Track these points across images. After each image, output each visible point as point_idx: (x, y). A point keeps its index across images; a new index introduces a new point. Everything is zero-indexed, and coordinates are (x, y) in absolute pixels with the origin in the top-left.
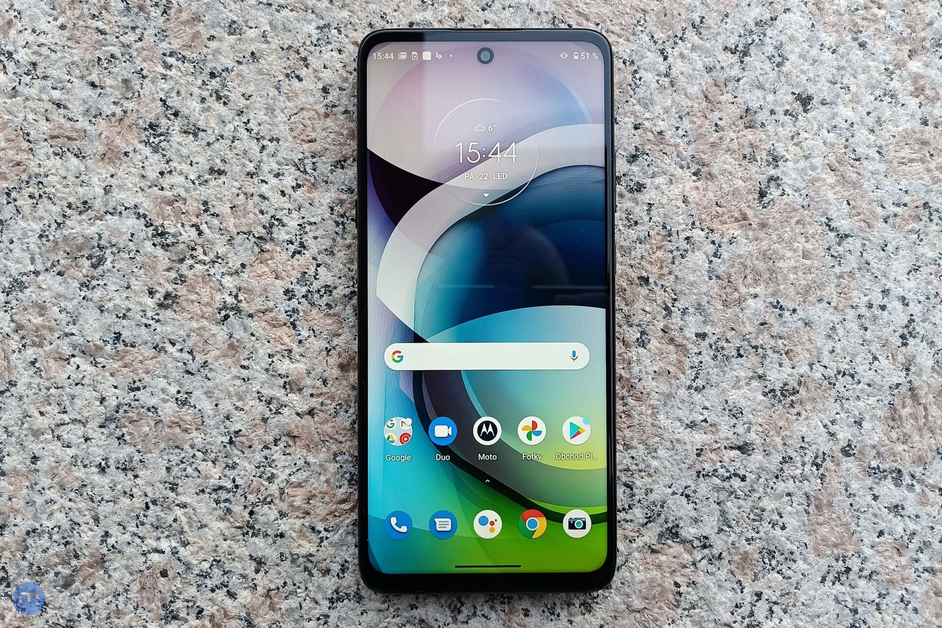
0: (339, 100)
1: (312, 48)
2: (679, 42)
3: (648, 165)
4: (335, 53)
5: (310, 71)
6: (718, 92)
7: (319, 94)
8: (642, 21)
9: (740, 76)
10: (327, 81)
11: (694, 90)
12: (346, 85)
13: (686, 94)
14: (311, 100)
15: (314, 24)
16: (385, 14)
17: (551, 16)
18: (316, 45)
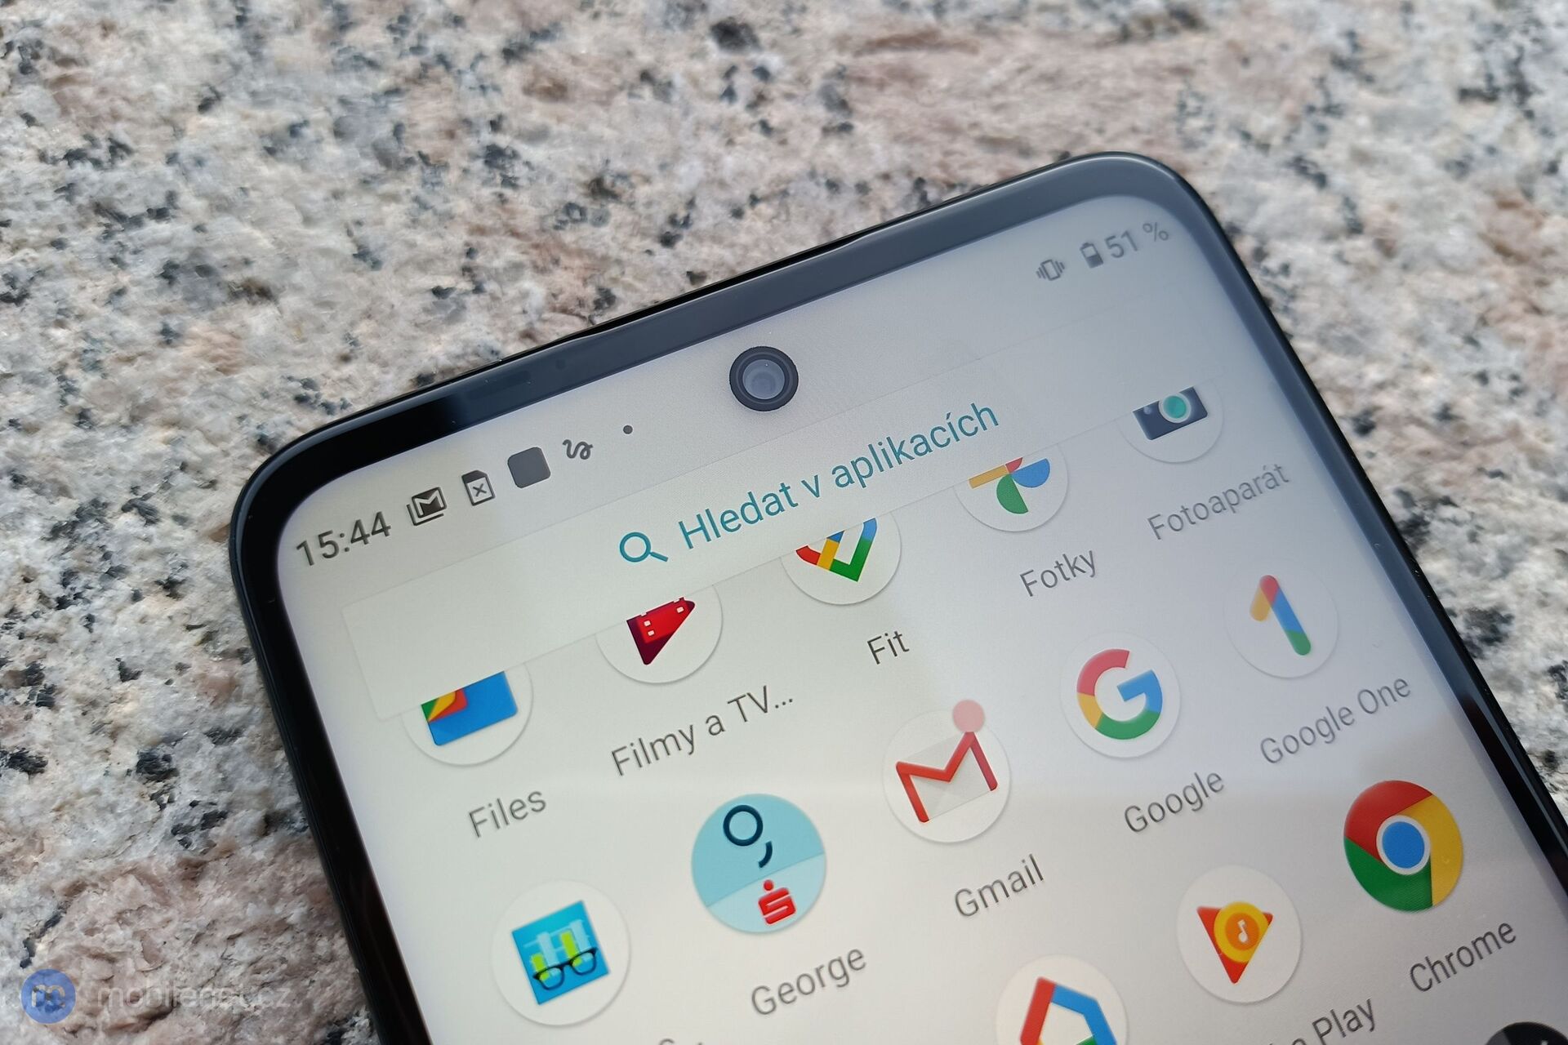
0: (226, 784)
1: (51, 621)
2: (1329, 121)
3: (1473, 538)
4: (154, 604)
5: (67, 711)
6: (1526, 223)
7: (132, 797)
8: (1192, 104)
9: (1550, 154)
10: (154, 727)
11: (1455, 241)
12: (235, 711)
13: (1442, 264)
14: (105, 833)
15: (35, 524)
16: (308, 384)
17: (906, 184)
18: (62, 603)
